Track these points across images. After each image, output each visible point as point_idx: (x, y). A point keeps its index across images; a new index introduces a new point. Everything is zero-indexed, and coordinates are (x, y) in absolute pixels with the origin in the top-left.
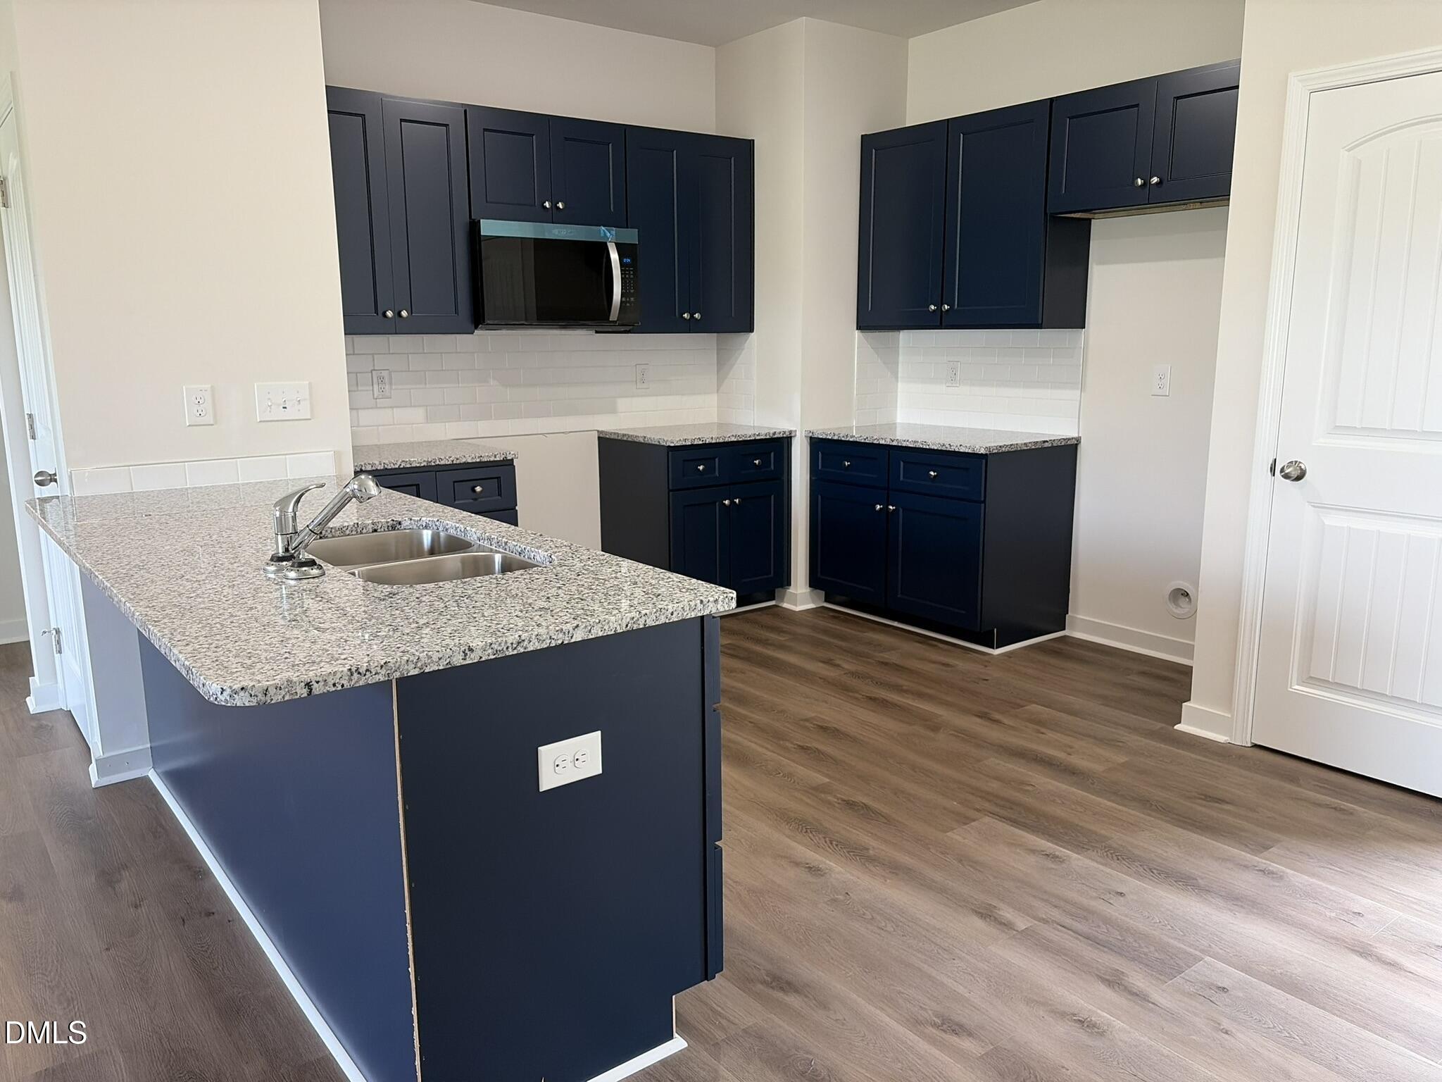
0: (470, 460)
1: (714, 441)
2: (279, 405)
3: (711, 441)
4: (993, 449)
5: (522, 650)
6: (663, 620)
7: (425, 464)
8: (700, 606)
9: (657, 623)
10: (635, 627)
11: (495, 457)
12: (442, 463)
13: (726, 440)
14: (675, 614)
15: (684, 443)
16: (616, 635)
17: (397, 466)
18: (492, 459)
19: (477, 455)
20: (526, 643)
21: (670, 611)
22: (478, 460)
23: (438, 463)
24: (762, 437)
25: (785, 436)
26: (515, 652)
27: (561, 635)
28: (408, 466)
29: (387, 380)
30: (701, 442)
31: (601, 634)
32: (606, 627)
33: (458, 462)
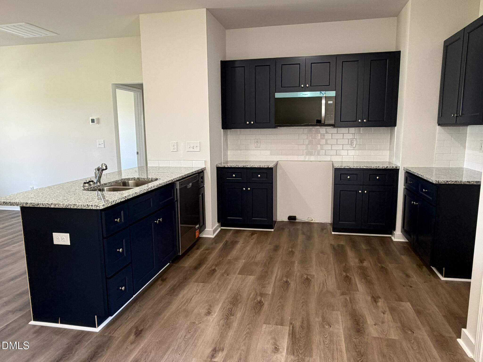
0: (256, 167)
1: (355, 168)
2: (192, 147)
3: (353, 167)
4: (441, 182)
5: (39, 206)
6: (75, 207)
7: (243, 167)
8: (87, 206)
9: (74, 208)
10: (68, 207)
11: (265, 166)
12: (248, 167)
13: (361, 168)
14: (79, 207)
15: (340, 167)
16: (62, 208)
17: (234, 167)
18: (264, 167)
19: (259, 165)
20: (39, 205)
21: (78, 205)
22: (259, 167)
23: (246, 166)
24: (380, 168)
25: (393, 168)
26: (37, 206)
27: (48, 205)
28: (238, 167)
29: (259, 142)
30: (348, 168)
31: (58, 207)
32: (59, 206)
33: (253, 167)
